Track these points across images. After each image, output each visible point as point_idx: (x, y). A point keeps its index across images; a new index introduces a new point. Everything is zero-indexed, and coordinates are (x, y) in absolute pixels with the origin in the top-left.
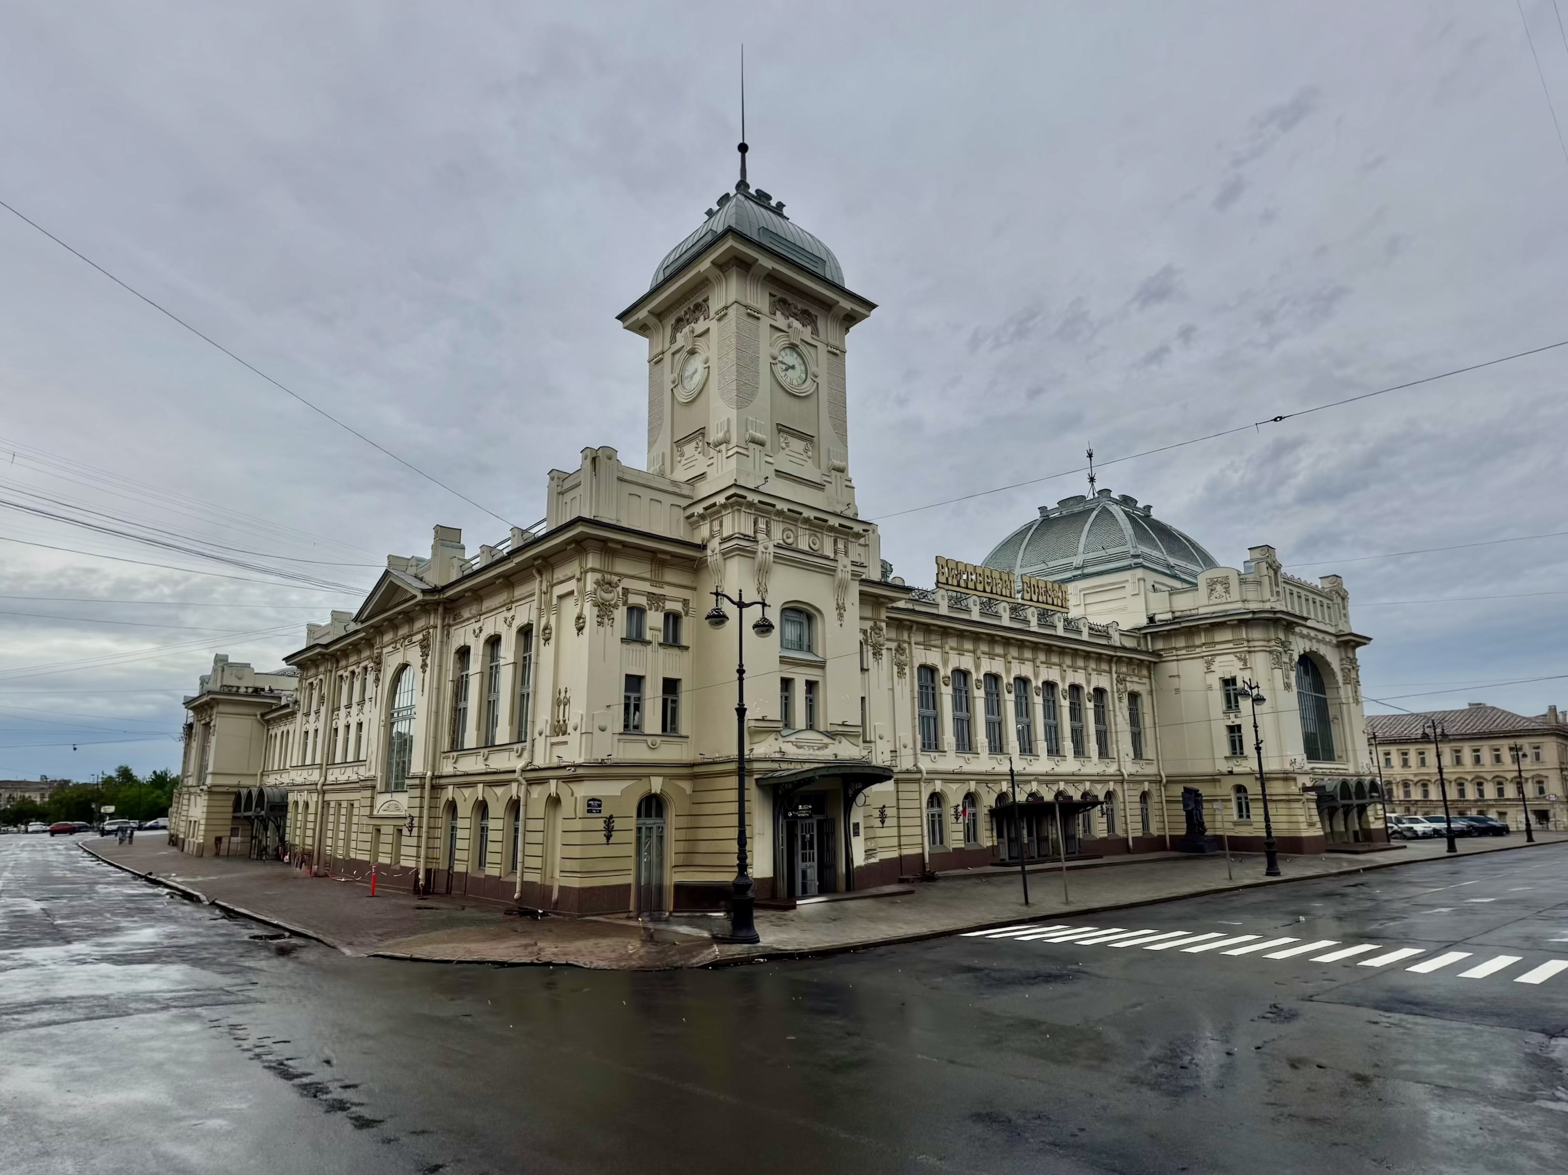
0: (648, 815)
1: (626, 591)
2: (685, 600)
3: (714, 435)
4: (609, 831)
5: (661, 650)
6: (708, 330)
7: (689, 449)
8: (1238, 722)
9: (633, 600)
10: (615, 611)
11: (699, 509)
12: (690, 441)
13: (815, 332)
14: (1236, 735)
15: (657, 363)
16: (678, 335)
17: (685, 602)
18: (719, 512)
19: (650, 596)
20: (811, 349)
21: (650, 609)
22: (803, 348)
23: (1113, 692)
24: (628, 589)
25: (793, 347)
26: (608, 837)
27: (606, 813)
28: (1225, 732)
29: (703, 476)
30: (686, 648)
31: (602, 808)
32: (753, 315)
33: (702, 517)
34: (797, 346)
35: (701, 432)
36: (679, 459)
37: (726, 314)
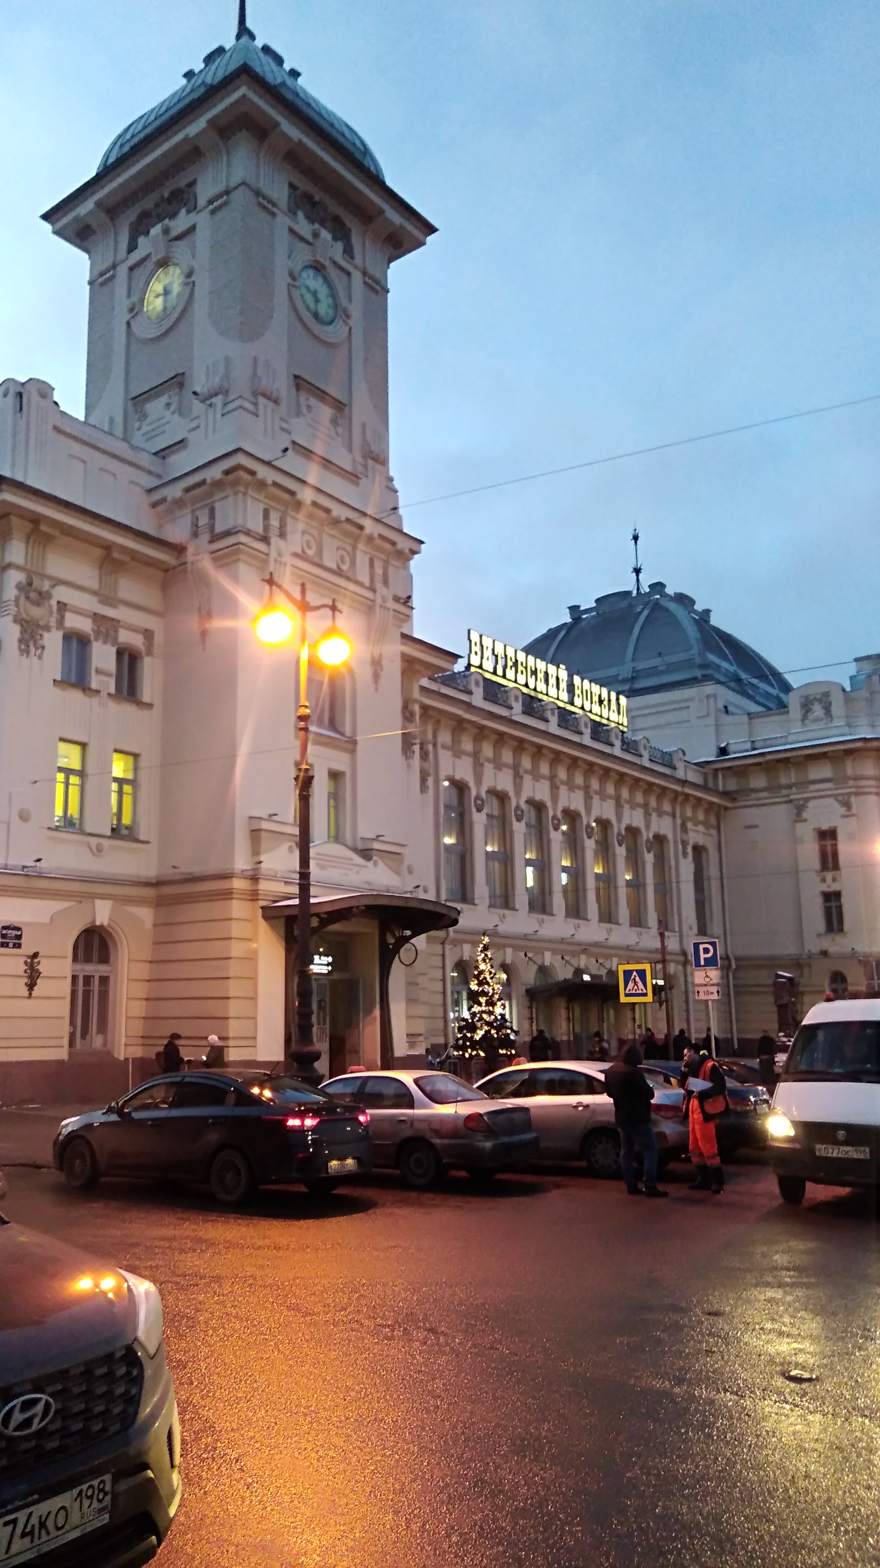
0: (88, 960)
1: (62, 607)
2: (146, 630)
3: (199, 382)
4: (33, 977)
5: (112, 705)
6: (192, 229)
7: (155, 408)
8: (835, 887)
9: (73, 621)
10: (46, 635)
11: (175, 492)
12: (158, 395)
13: (348, 251)
14: (833, 904)
15: (102, 284)
16: (142, 240)
17: (148, 634)
18: (210, 494)
19: (96, 617)
20: (344, 277)
21: (96, 639)
22: (333, 272)
23: (675, 842)
24: (65, 605)
25: (317, 268)
26: (31, 986)
27: (28, 948)
28: (819, 901)
29: (181, 443)
30: (150, 706)
31: (23, 941)
32: (267, 205)
33: (179, 503)
34: (324, 267)
35: (178, 381)
36: (137, 425)
37: (225, 204)
